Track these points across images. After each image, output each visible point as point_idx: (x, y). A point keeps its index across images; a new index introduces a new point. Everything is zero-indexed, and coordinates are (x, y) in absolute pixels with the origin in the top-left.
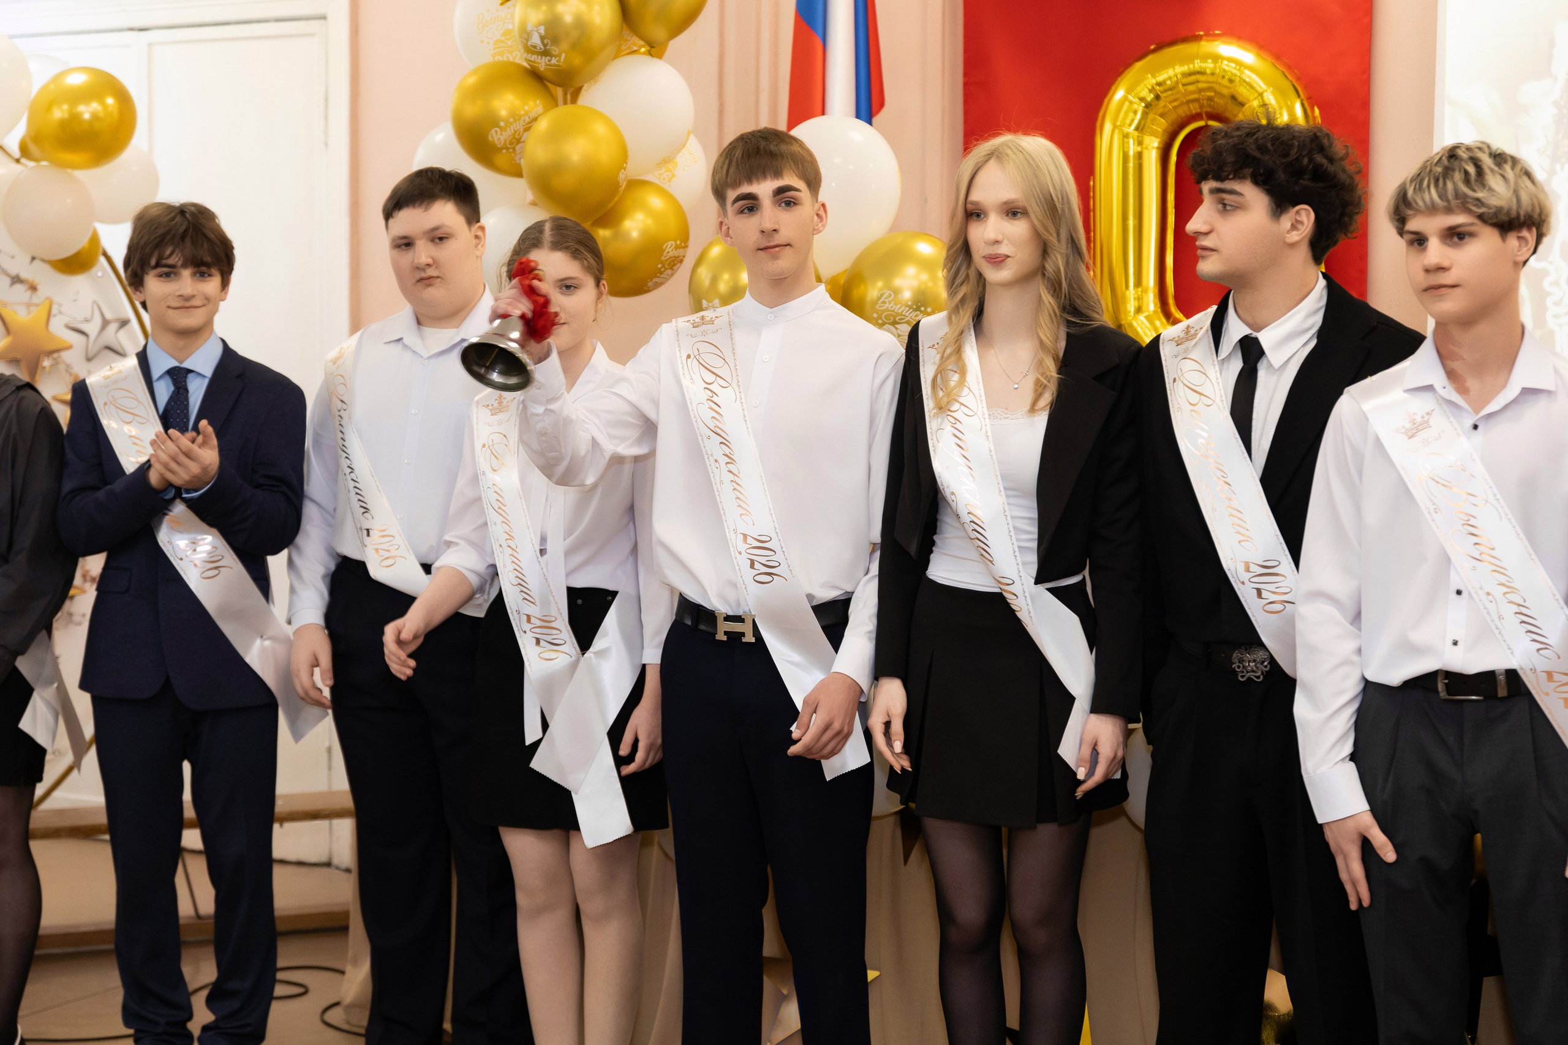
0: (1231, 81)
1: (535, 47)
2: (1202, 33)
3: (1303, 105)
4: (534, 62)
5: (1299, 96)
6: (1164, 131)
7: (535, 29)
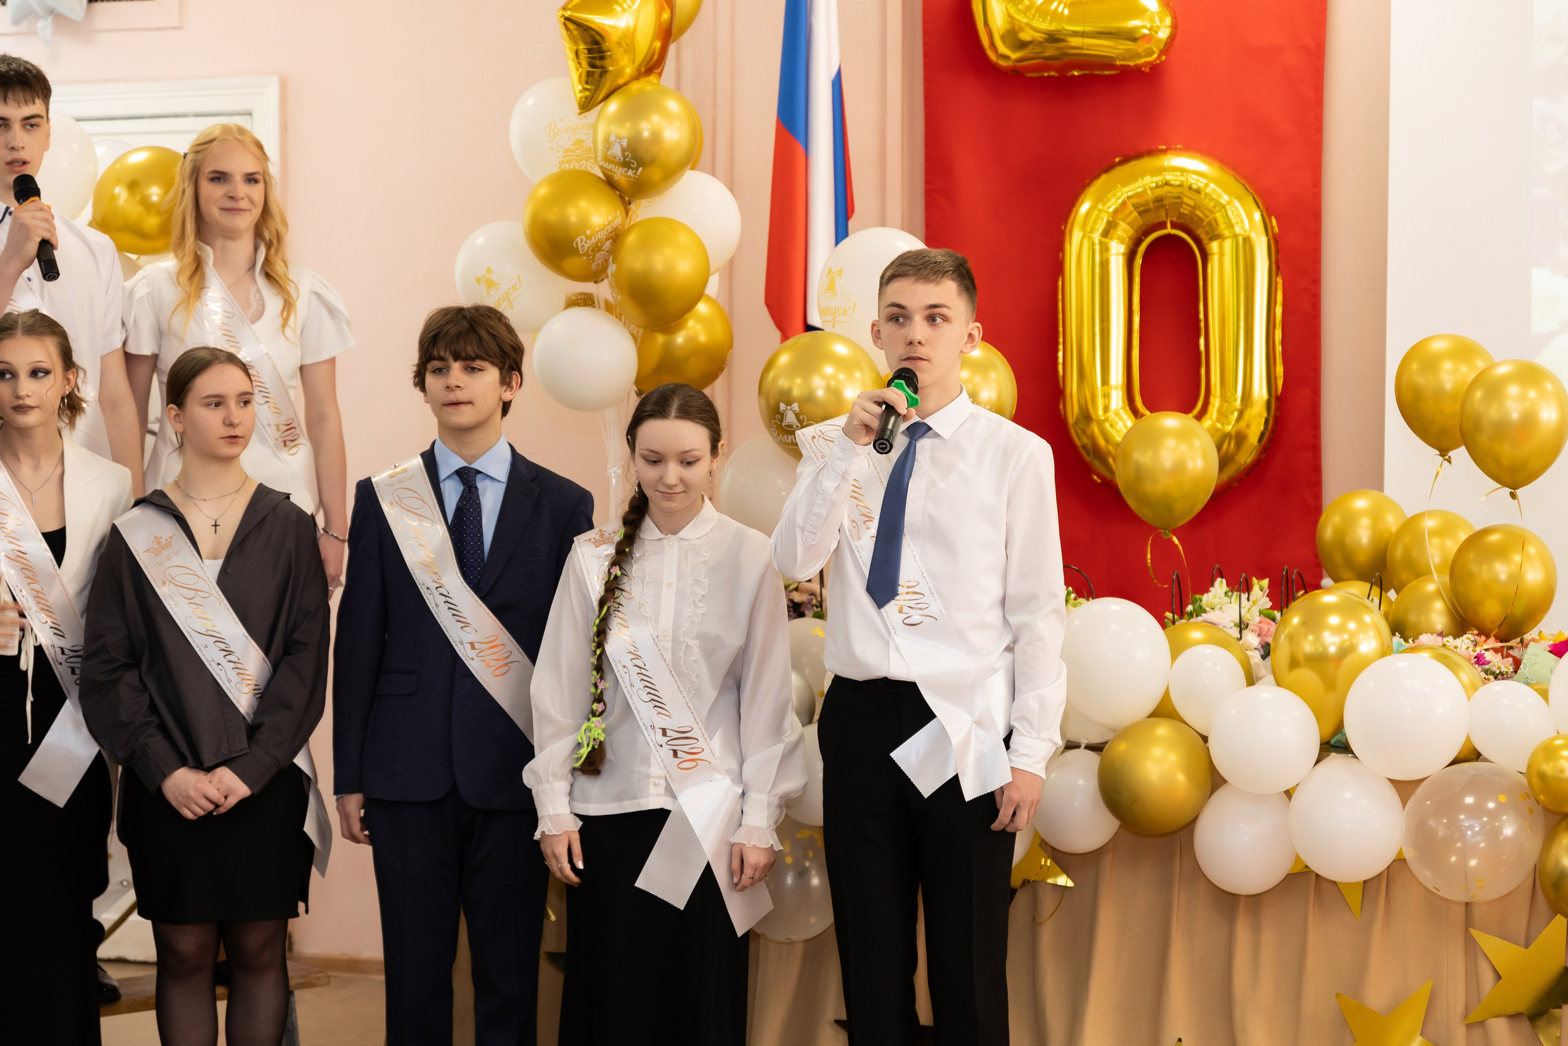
0: (1198, 191)
1: (615, 158)
2: (1164, 147)
3: (1262, 215)
4: (611, 171)
5: (1259, 207)
6: (1130, 238)
7: (618, 140)
